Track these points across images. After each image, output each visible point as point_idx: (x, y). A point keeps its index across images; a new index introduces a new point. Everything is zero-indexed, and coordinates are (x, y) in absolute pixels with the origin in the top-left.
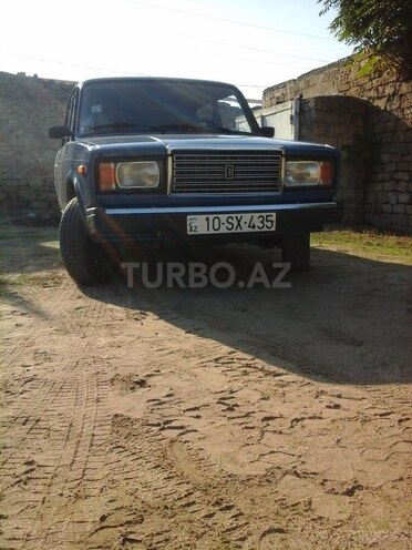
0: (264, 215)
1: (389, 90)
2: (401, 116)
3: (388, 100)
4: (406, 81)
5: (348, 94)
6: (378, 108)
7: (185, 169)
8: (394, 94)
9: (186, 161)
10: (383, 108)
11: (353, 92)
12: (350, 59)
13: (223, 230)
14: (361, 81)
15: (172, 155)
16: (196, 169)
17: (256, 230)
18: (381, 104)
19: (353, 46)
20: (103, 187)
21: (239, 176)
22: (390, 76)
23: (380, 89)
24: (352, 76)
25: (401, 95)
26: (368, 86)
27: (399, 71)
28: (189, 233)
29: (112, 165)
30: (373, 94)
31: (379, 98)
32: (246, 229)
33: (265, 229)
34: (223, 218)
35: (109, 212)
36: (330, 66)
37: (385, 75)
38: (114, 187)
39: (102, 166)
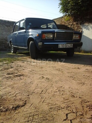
0: (71, 44)
1: (71, 24)
2: (74, 29)
3: (71, 26)
4: (75, 22)
5: (62, 24)
6: (69, 27)
7: (58, 35)
8: (72, 24)
9: (58, 34)
10: (70, 27)
11: (63, 24)
12: (62, 17)
13: (64, 47)
14: (65, 22)
15: (56, 33)
16: (60, 35)
17: (70, 47)
18: (69, 26)
19: (63, 14)
20: (43, 38)
21: (67, 37)
22: (71, 21)
23: (69, 23)
24: (63, 20)
25: (74, 25)
26: (66, 23)
27: (73, 20)
28: (59, 48)
29: (45, 34)
30: (67, 24)
31: (69, 25)
32: (68, 47)
33: (71, 47)
34: (64, 45)
35: (45, 43)
36: (58, 18)
37: (70, 21)
38: (45, 38)
39: (43, 34)
